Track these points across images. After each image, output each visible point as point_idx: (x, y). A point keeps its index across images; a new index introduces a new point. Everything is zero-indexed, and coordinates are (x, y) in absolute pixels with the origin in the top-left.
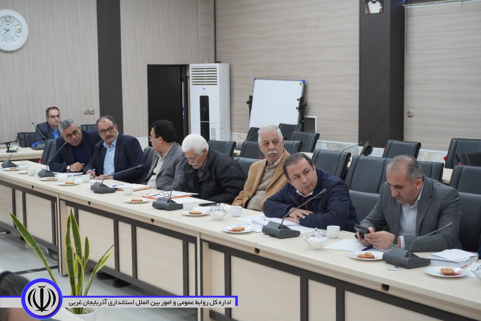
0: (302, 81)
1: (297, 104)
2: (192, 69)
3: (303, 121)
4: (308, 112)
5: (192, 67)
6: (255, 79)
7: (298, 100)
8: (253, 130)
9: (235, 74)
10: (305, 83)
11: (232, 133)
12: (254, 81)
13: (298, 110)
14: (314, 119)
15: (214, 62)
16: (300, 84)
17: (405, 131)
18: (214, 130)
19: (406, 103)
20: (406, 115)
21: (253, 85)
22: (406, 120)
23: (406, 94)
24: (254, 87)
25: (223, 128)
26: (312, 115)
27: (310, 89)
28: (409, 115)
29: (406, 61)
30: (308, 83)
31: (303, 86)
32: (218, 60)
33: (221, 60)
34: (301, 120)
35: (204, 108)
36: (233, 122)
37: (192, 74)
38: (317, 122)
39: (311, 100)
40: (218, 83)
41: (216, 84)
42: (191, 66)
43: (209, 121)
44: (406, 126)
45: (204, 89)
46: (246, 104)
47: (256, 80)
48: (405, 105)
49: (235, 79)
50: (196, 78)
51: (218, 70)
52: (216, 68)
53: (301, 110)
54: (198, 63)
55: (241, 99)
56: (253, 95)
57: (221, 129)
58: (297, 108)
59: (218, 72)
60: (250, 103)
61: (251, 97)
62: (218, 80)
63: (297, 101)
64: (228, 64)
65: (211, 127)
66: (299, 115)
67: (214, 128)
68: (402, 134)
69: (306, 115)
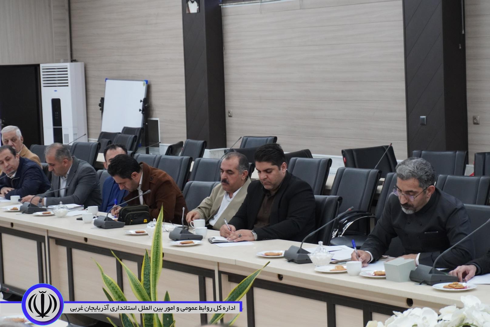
0: (145, 81)
1: (140, 106)
2: (43, 69)
3: (147, 124)
4: (153, 114)
5: (42, 67)
6: (106, 79)
7: (141, 101)
8: (103, 134)
9: (91, 73)
10: (148, 83)
11: (89, 139)
12: (106, 81)
13: (141, 111)
14: (157, 121)
15: (70, 61)
16: (144, 84)
17: (227, 131)
18: (67, 136)
19: (227, 103)
20: (227, 115)
21: (105, 86)
22: (228, 119)
23: (227, 94)
24: (105, 88)
25: (77, 134)
26: (156, 117)
27: (153, 89)
28: (230, 115)
29: (225, 60)
30: (152, 83)
31: (146, 86)
32: (74, 59)
33: (77, 59)
34: (144, 123)
35: (56, 112)
36: (90, 127)
37: (43, 75)
38: (160, 125)
39: (155, 101)
40: (69, 84)
41: (68, 86)
42: (41, 65)
43: (61, 126)
44: (228, 126)
45: (56, 91)
46: (99, 106)
47: (107, 81)
48: (226, 105)
49: (90, 80)
50: (47, 79)
51: (68, 70)
52: (67, 68)
53: (144, 112)
54: (53, 62)
55: (95, 101)
56: (104, 96)
57: (74, 134)
58: (140, 110)
59: (69, 73)
60: (102, 105)
61: (103, 100)
62: (69, 81)
63: (140, 103)
64: (83, 63)
65: (64, 132)
66: (143, 118)
67: (67, 134)
68: (224, 134)
69: (151, 117)
